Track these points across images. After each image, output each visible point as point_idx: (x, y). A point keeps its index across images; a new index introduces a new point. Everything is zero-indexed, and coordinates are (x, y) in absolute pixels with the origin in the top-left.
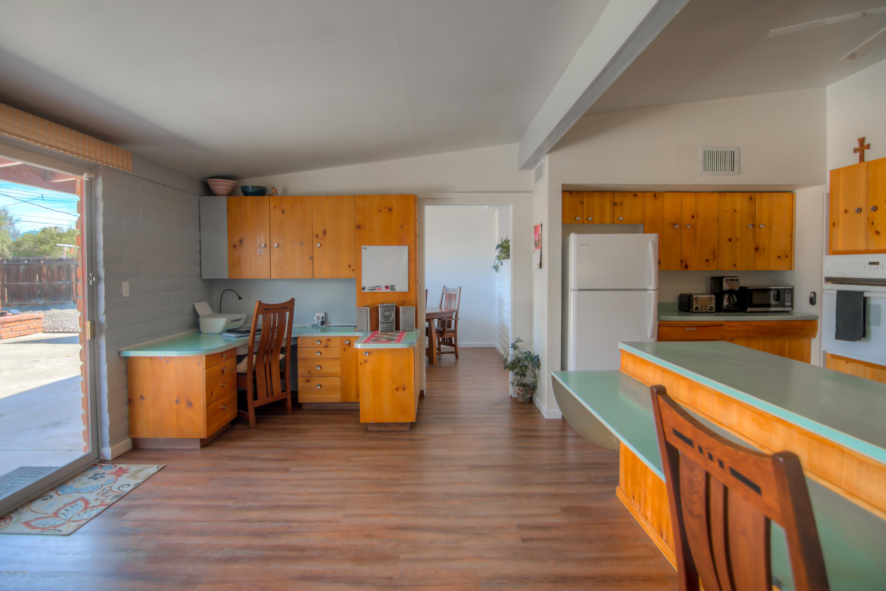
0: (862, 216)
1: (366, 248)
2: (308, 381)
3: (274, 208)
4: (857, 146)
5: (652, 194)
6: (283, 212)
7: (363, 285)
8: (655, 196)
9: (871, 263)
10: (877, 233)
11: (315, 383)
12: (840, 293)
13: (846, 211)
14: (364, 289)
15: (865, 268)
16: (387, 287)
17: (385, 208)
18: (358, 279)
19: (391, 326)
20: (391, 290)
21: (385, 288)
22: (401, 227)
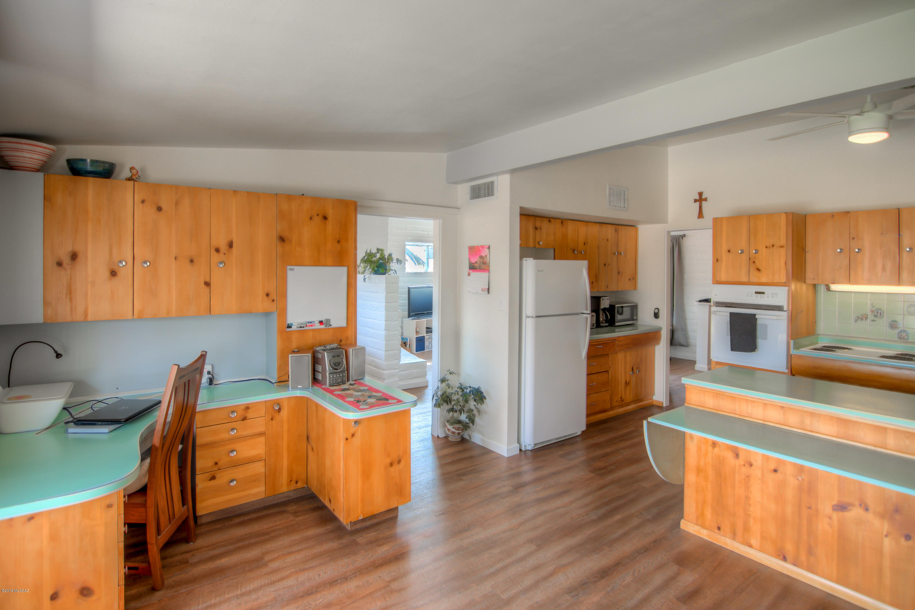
0: (745, 257)
1: (293, 270)
2: (213, 478)
3: (143, 202)
4: (697, 197)
5: (560, 221)
6: (159, 209)
7: (289, 321)
8: (562, 223)
9: (756, 293)
10: (758, 270)
11: (223, 478)
12: (732, 314)
13: (729, 251)
14: (289, 327)
15: (751, 296)
16: (321, 322)
17: (318, 215)
18: (283, 312)
19: (343, 376)
20: (326, 326)
21: (319, 324)
22: (339, 242)
